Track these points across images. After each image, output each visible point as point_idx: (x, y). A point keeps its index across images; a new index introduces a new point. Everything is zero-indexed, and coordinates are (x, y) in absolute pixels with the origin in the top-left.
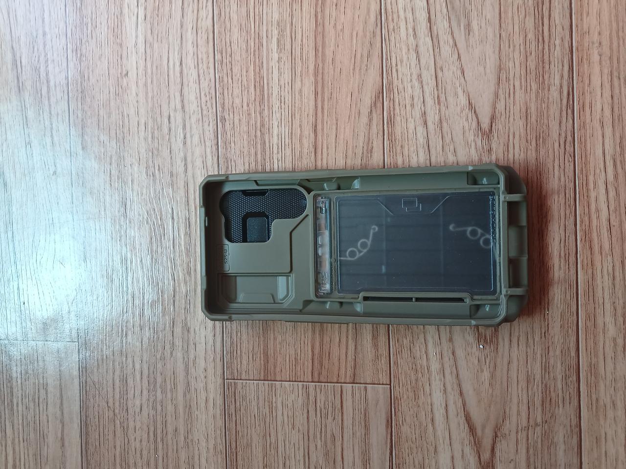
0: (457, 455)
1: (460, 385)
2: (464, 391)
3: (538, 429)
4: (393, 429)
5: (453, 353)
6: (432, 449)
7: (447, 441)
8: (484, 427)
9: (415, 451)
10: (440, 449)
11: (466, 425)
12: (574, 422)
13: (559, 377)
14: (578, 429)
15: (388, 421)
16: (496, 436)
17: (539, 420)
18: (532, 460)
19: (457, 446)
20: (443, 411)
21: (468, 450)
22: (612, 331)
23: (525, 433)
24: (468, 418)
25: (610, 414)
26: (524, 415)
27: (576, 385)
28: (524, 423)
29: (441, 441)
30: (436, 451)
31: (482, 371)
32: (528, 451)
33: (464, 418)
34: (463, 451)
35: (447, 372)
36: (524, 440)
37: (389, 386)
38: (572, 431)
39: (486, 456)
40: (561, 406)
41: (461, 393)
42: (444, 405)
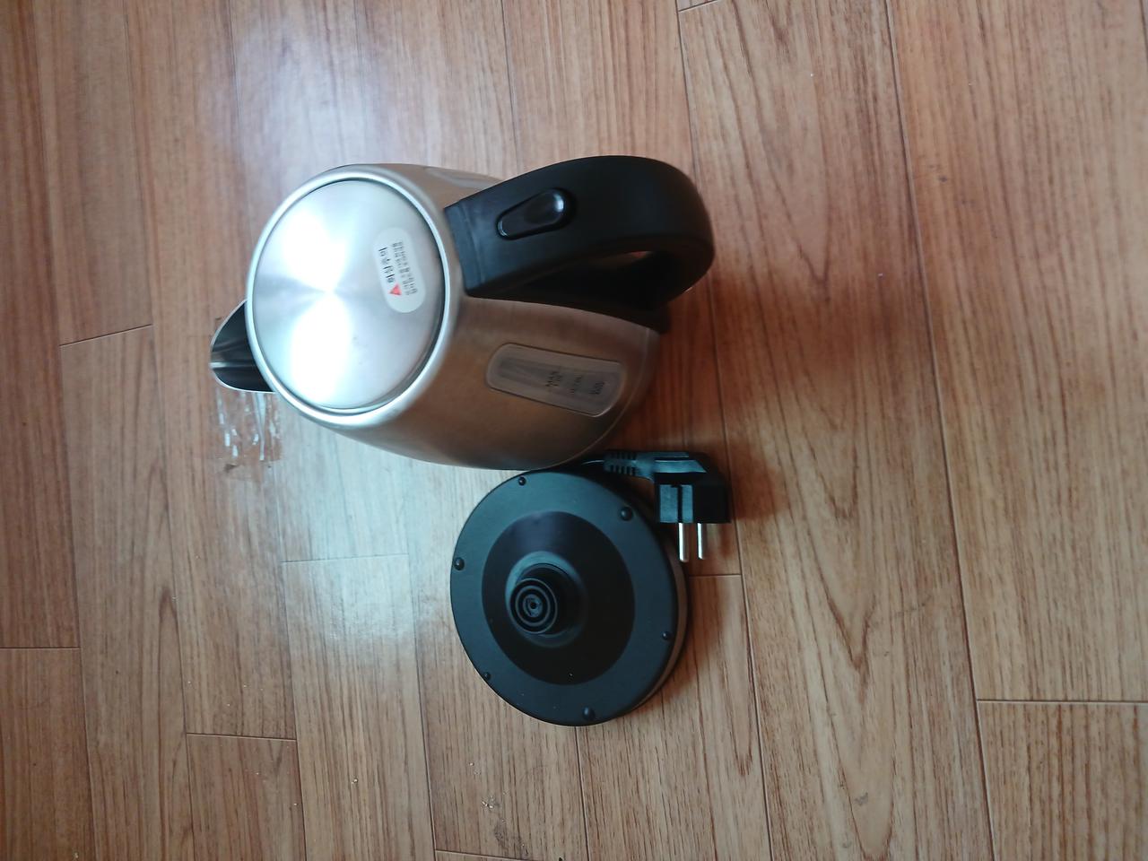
0: (825, 652)
1: (819, 569)
2: (825, 575)
3: (915, 614)
4: (749, 625)
5: (809, 534)
6: (795, 646)
7: (812, 635)
8: (852, 616)
9: (775, 648)
10: (804, 644)
11: (832, 616)
12: (956, 602)
13: (933, 551)
14: (961, 611)
15: (742, 617)
16: (867, 626)
17: (915, 603)
18: (910, 650)
19: (823, 641)
20: (803, 600)
21: (836, 645)
22: (989, 492)
23: (899, 620)
24: (833, 607)
25: (998, 591)
26: (896, 598)
27: (954, 559)
28: (898, 608)
29: (805, 635)
30: (799, 648)
31: (844, 551)
32: (905, 641)
33: (828, 607)
34: (830, 646)
35: (804, 554)
36: (900, 628)
37: (739, 576)
38: (954, 613)
39: (857, 649)
40: (938, 584)
41: (822, 579)
42: (803, 593)
